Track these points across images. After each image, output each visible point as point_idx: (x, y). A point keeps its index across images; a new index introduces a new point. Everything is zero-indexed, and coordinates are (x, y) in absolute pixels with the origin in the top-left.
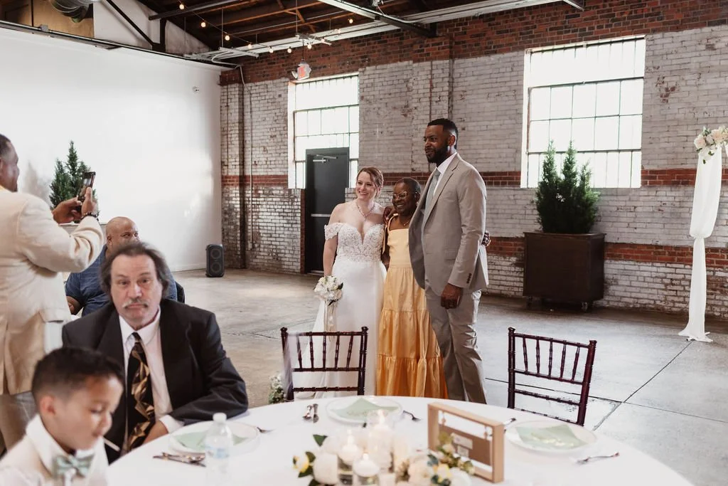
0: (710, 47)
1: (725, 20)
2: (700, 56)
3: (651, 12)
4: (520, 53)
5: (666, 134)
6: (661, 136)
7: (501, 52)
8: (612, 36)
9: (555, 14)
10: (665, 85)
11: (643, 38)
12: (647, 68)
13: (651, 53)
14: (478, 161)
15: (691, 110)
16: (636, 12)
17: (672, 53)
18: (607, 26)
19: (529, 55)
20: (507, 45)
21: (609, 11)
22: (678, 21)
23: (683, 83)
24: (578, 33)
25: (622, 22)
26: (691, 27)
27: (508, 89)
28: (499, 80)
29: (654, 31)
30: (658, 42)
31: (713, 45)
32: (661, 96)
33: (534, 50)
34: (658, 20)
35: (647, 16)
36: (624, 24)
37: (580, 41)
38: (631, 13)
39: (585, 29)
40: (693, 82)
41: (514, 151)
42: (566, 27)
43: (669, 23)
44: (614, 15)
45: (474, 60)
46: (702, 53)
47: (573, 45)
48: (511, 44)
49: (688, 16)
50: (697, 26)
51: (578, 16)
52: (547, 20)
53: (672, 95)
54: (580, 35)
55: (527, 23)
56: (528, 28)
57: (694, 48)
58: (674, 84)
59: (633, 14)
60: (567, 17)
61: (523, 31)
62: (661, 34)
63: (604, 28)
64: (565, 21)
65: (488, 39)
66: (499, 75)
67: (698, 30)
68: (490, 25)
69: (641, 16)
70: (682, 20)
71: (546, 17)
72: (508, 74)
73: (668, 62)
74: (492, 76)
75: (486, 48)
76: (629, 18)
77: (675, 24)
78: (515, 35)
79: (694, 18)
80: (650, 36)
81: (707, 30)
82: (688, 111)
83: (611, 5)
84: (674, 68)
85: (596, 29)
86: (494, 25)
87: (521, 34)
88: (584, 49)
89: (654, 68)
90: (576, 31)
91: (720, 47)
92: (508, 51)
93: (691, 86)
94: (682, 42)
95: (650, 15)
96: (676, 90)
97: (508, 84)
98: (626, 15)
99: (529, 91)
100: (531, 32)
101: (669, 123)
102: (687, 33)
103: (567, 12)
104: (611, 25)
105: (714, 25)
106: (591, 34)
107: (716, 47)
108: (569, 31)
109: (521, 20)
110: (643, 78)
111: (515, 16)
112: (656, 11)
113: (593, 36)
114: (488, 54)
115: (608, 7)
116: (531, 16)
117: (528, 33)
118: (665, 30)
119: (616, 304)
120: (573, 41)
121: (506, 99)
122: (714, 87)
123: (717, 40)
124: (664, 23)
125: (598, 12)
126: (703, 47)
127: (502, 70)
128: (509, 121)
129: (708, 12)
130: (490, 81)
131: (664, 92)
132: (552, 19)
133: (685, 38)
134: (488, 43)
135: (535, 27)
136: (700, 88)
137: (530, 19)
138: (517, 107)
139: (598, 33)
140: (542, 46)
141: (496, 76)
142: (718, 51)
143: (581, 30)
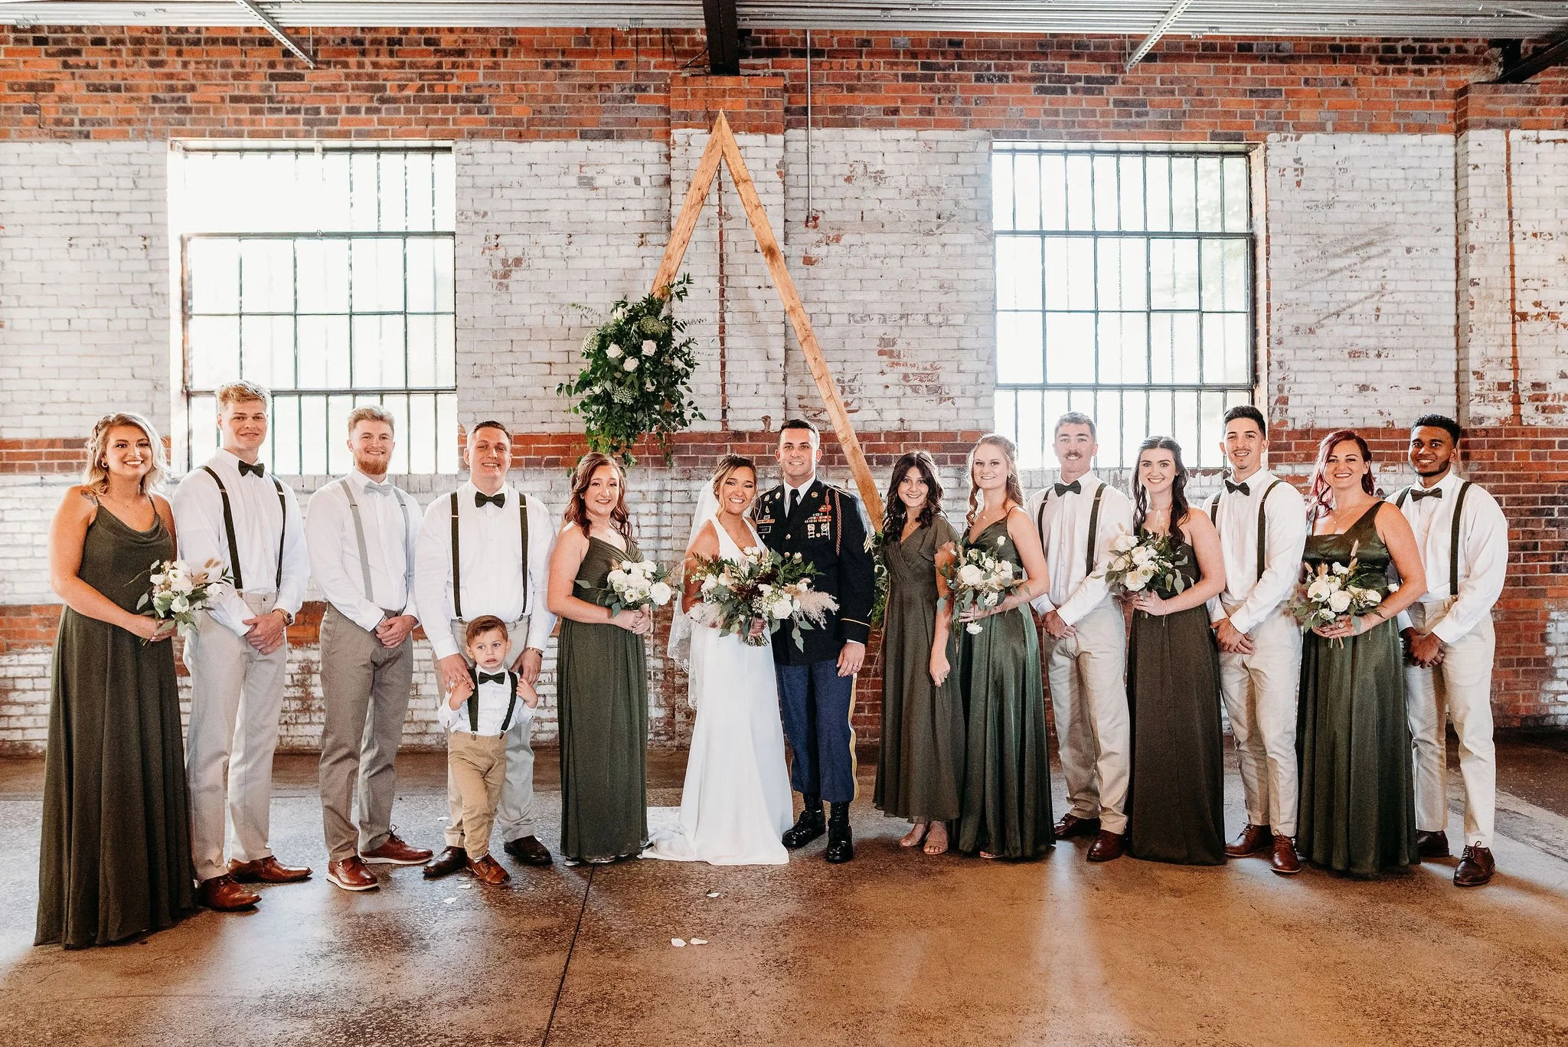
0: (586, 183)
1: (612, 131)
2: (567, 198)
3: (464, 93)
4: (156, 146)
5: (509, 358)
6: (497, 361)
7: (99, 137)
8: (382, 134)
9: (243, 65)
10: (501, 253)
11: (449, 149)
12: (461, 212)
13: (469, 182)
14: (46, 409)
15: (556, 309)
16: (431, 88)
17: (511, 187)
18: (369, 110)
19: (180, 154)
20: (120, 122)
21: (371, 77)
22: (521, 120)
23: (537, 252)
24: (301, 117)
25: (402, 106)
26: (548, 137)
27: (127, 232)
28: (97, 206)
29: (472, 135)
30: (480, 158)
31: (592, 178)
32: (495, 276)
33: (194, 143)
34: (480, 113)
35: (455, 100)
36: (408, 111)
37: (308, 135)
38: (421, 89)
39: (317, 111)
40: (556, 252)
41: (149, 385)
42: (271, 99)
43: (503, 122)
44: (383, 88)
45: (21, 147)
46: (572, 193)
47: (291, 143)
48: (129, 122)
49: (540, 112)
50: (558, 136)
51: (301, 77)
52: (224, 78)
53: (516, 275)
54: (307, 123)
55: (170, 76)
56: (172, 89)
57: (554, 181)
58: (519, 254)
59: (427, 93)
60: (273, 77)
61: (161, 95)
62: (488, 142)
63: (363, 115)
64: (270, 86)
65: (62, 99)
66: (99, 195)
67: (560, 145)
68: (66, 65)
69: (443, 99)
70: (528, 120)
71: (219, 70)
72: (126, 195)
73: (506, 205)
74: (78, 194)
75: (58, 122)
76: (418, 99)
77: (515, 125)
78: (139, 99)
79: (552, 119)
80: (463, 145)
81: (578, 146)
82: (548, 310)
83: (375, 65)
84: (517, 217)
85: (343, 114)
86: (78, 67)
87: (155, 99)
88: (318, 155)
89: (476, 213)
90: (297, 111)
91: (606, 185)
92: (124, 136)
93: (554, 258)
94: (531, 165)
95: (464, 100)
96: (524, 265)
97: (123, 219)
98: (406, 93)
99: (183, 242)
100: (184, 100)
101: (514, 336)
102: (538, 149)
103: (272, 65)
104: (378, 110)
105: (593, 139)
106: (334, 122)
107: (598, 183)
108: (279, 110)
109: (153, 64)
110: (453, 234)
111: (137, 53)
112: (475, 93)
113: (338, 127)
114: (62, 137)
115: (369, 69)
116: (180, 59)
117: (173, 100)
118: (495, 136)
119: (416, 741)
120: (291, 135)
121: (122, 254)
122: (597, 264)
123: (598, 169)
124: (493, 122)
125: (348, 77)
126: (572, 181)
127: (104, 182)
128: (132, 312)
129: (578, 111)
130: (74, 206)
131: (498, 266)
132: (237, 76)
133: (538, 159)
134: (65, 112)
135: (193, 88)
136: (572, 264)
137: (179, 68)
138: (152, 277)
139: (345, 122)
140: (213, 135)
141: (90, 195)
142: (602, 192)
143: (307, 111)
